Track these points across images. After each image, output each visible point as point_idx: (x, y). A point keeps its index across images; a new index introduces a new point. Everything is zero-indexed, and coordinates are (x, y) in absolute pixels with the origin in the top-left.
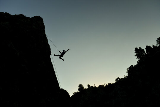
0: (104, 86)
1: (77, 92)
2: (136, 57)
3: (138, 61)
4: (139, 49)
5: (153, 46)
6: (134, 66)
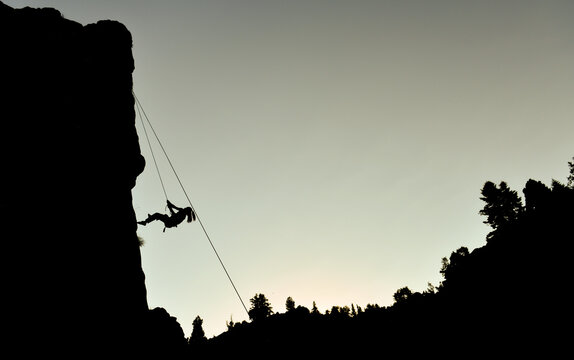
0: (351, 312)
1: (244, 322)
2: (486, 218)
3: (491, 234)
4: (498, 187)
5: (555, 184)
6: (470, 251)
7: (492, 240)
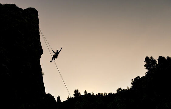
0: (104, 95)
1: (72, 97)
2: (146, 67)
3: (147, 72)
4: (150, 58)
5: (168, 57)
6: (140, 77)
7: (147, 74)
